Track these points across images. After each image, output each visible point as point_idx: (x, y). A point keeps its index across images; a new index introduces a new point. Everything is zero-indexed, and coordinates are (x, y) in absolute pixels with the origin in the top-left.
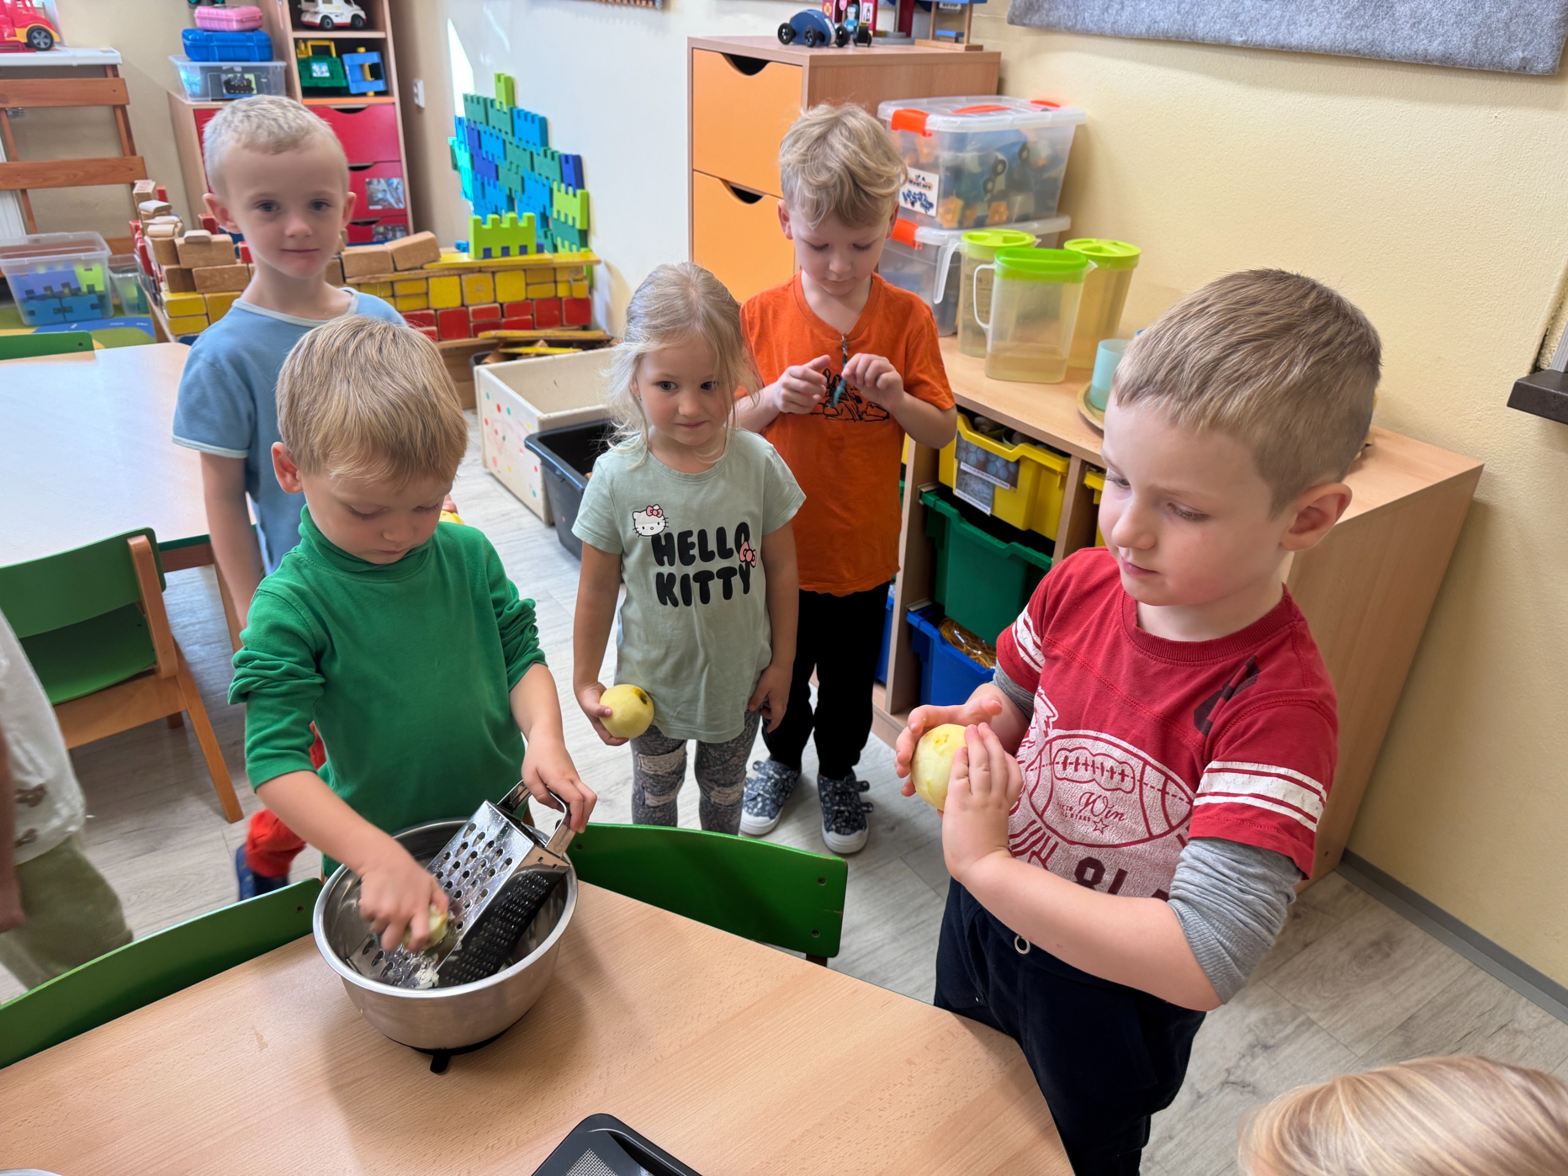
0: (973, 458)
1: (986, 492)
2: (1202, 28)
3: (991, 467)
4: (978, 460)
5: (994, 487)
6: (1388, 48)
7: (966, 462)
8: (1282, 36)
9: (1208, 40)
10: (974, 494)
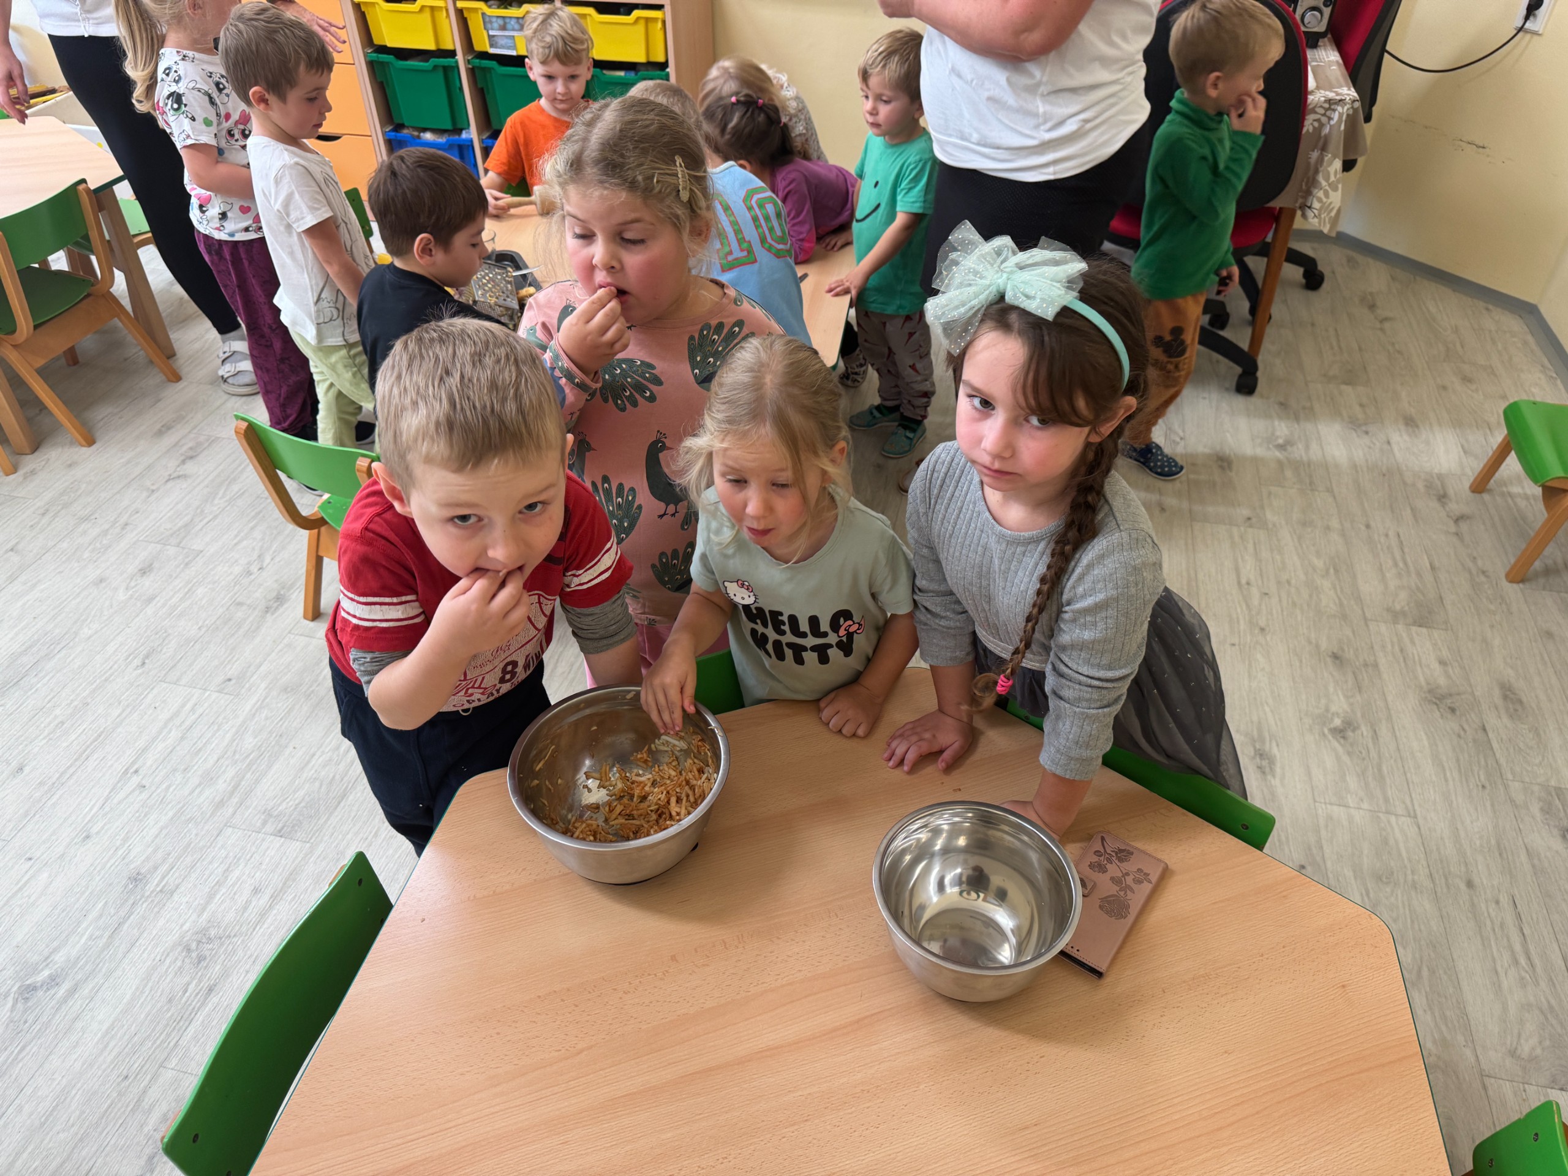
0: (496, 25)
1: (509, 42)
3: (509, 26)
4: (500, 26)
5: (513, 36)
7: (492, 29)
10: (502, 47)
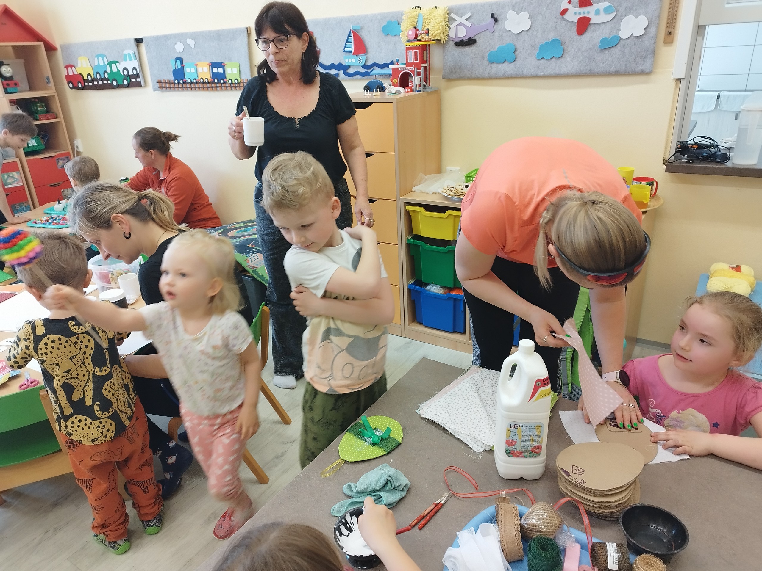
2: (525, 72)
6: (596, 71)
8: (557, 71)
9: (529, 75)
